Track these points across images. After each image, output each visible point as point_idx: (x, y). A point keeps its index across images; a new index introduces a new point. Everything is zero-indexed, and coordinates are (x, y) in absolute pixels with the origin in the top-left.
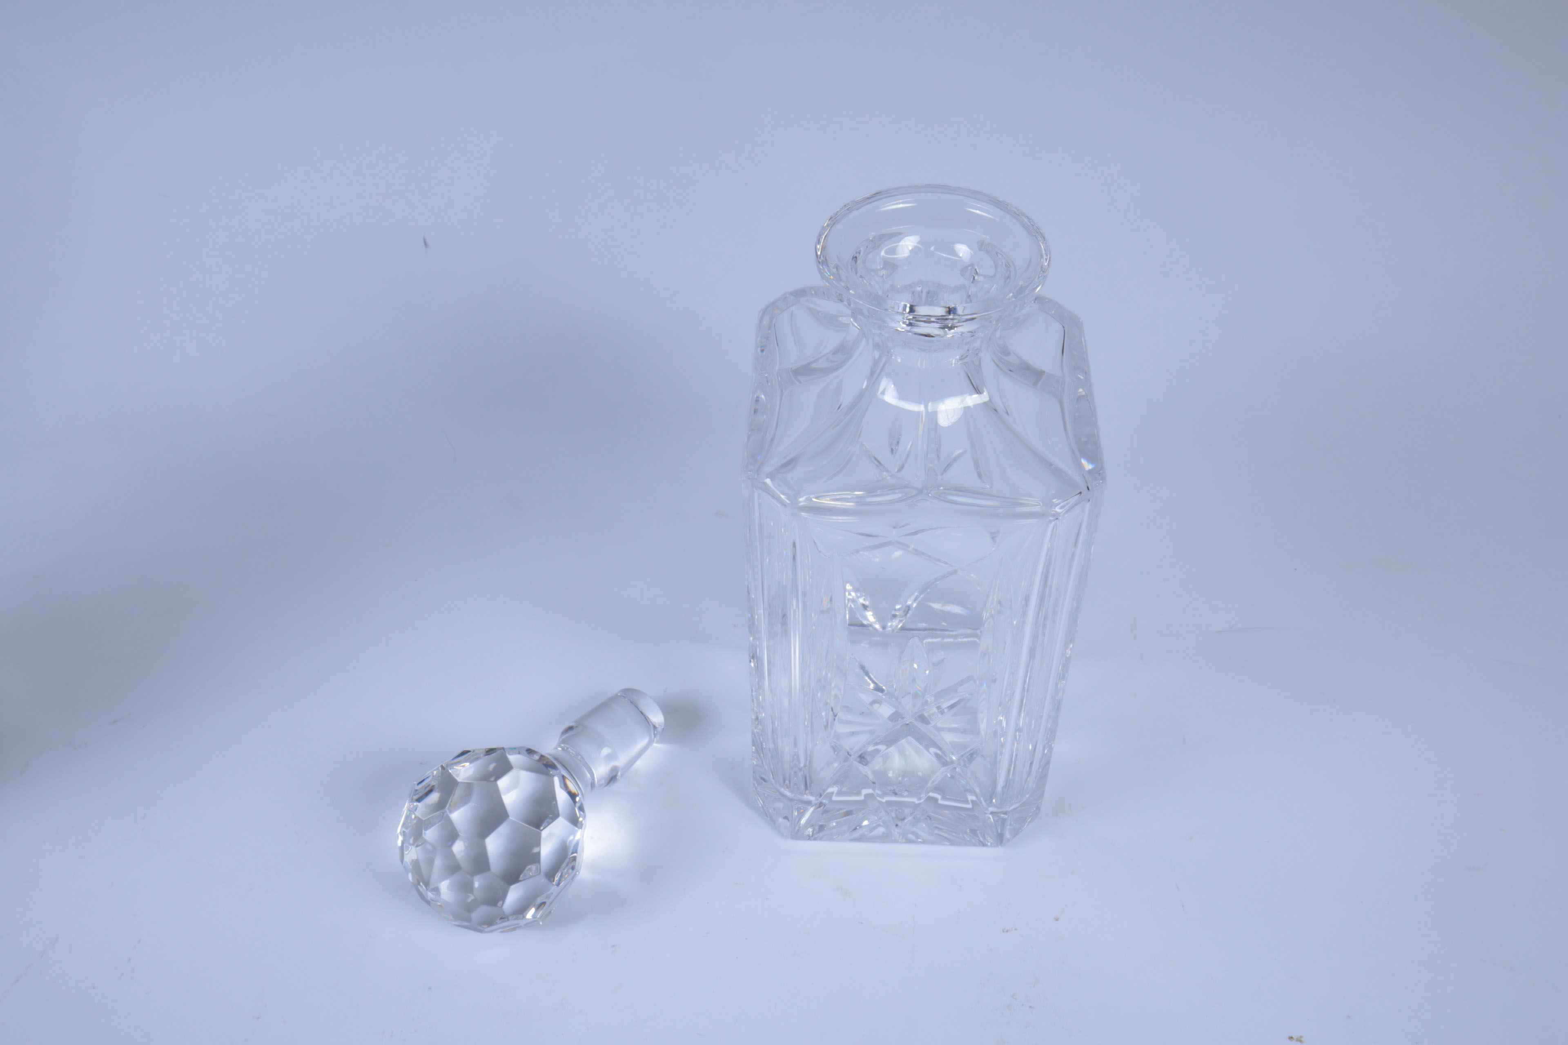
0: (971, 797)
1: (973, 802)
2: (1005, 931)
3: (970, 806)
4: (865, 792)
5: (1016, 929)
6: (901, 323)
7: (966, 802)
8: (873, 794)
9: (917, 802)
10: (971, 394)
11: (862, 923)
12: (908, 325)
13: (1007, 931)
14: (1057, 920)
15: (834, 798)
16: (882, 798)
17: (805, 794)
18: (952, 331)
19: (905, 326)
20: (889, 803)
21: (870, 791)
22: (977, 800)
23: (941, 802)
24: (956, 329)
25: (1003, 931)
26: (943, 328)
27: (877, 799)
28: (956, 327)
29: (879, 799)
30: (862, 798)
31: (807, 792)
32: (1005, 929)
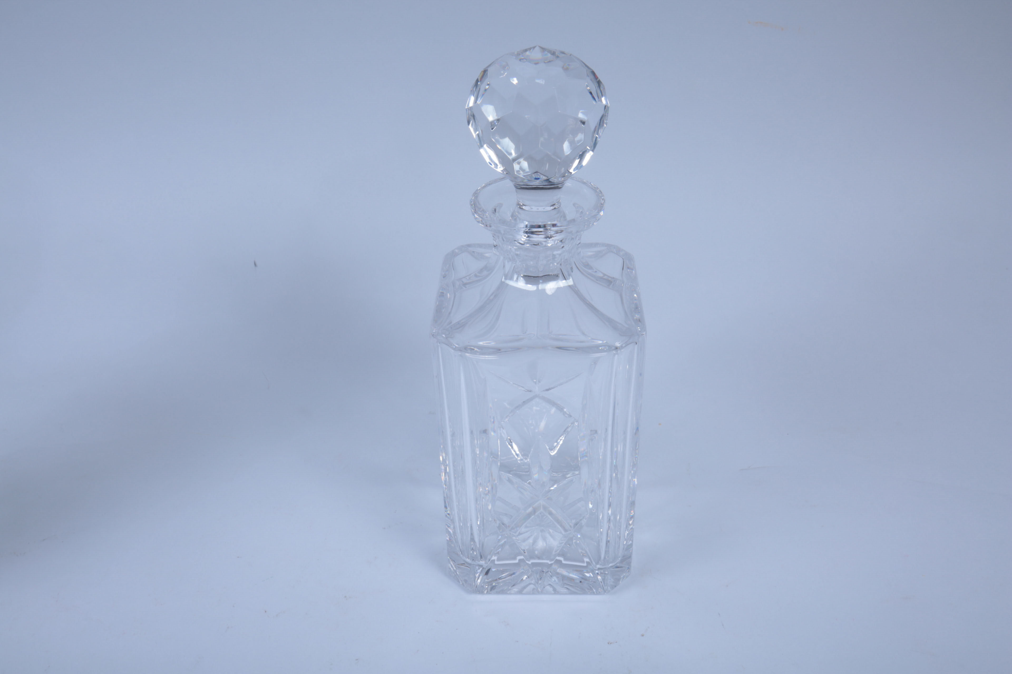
0: (586, 560)
1: (587, 562)
2: (610, 643)
3: (585, 564)
4: (519, 558)
5: (616, 642)
6: (523, 236)
7: (583, 562)
8: (523, 559)
9: (550, 563)
10: (562, 280)
11: (517, 642)
12: (527, 237)
13: (611, 643)
14: (643, 636)
15: (496, 562)
16: (529, 561)
17: (481, 560)
18: (551, 239)
19: (525, 238)
20: (534, 565)
21: (522, 557)
22: (590, 562)
23: (564, 562)
24: (553, 238)
25: (608, 644)
26: (546, 238)
27: (526, 562)
28: (553, 237)
29: (527, 562)
30: (517, 561)
31: (482, 559)
32: (609, 642)
